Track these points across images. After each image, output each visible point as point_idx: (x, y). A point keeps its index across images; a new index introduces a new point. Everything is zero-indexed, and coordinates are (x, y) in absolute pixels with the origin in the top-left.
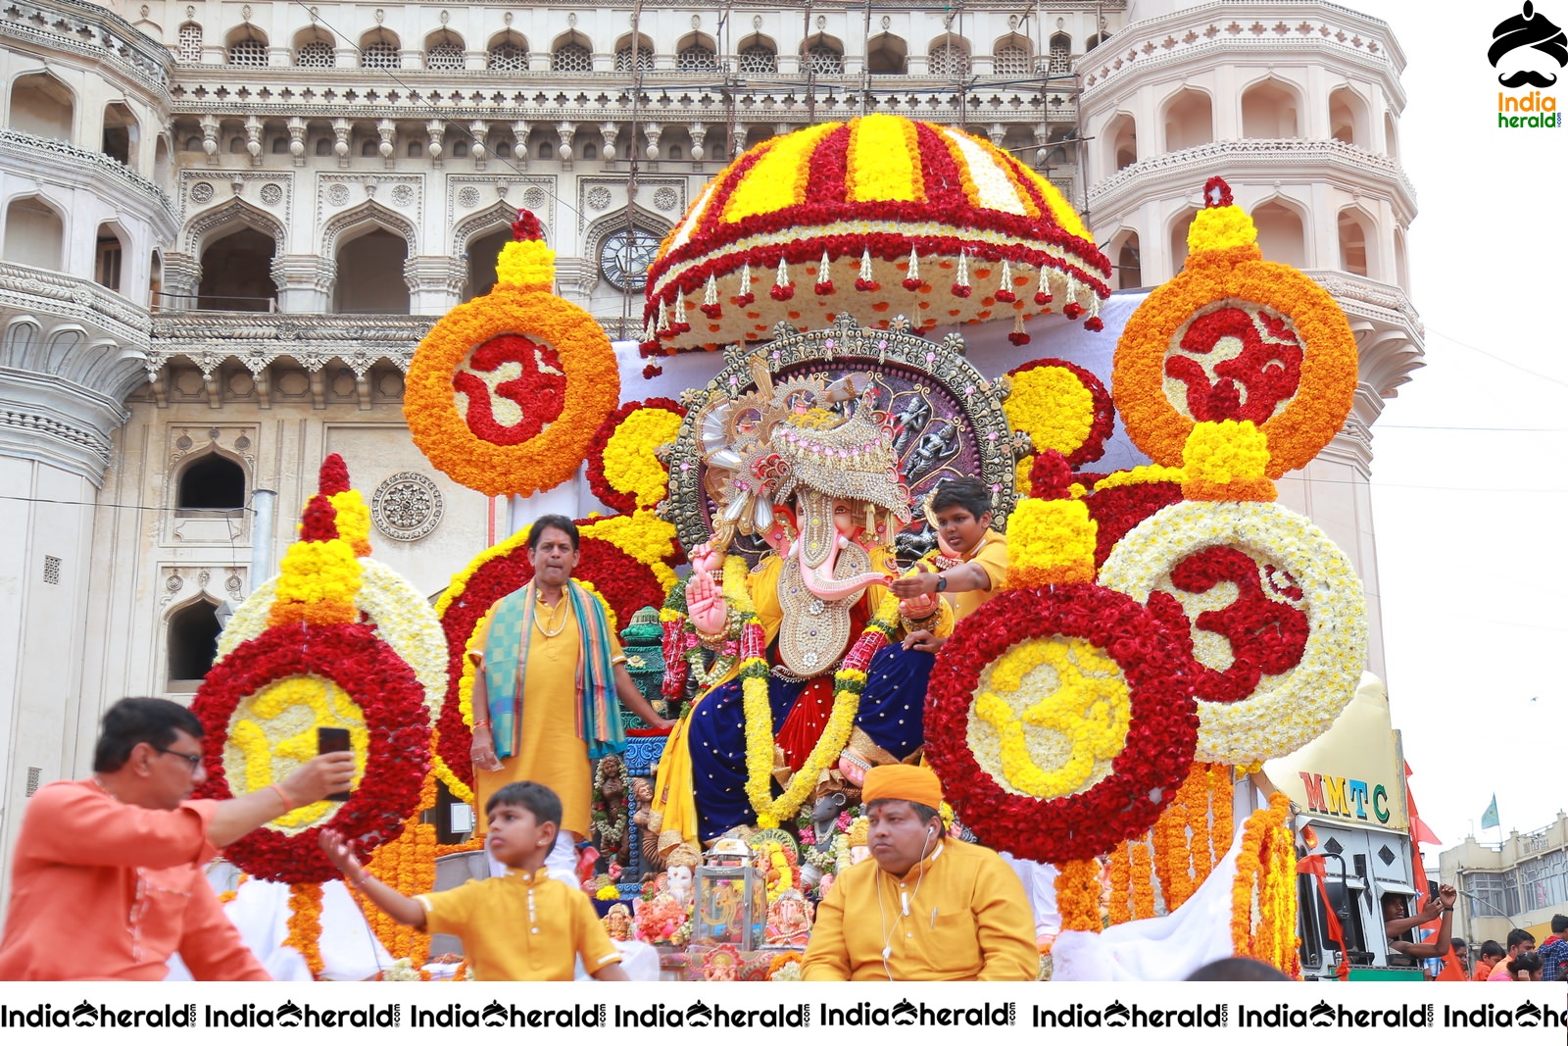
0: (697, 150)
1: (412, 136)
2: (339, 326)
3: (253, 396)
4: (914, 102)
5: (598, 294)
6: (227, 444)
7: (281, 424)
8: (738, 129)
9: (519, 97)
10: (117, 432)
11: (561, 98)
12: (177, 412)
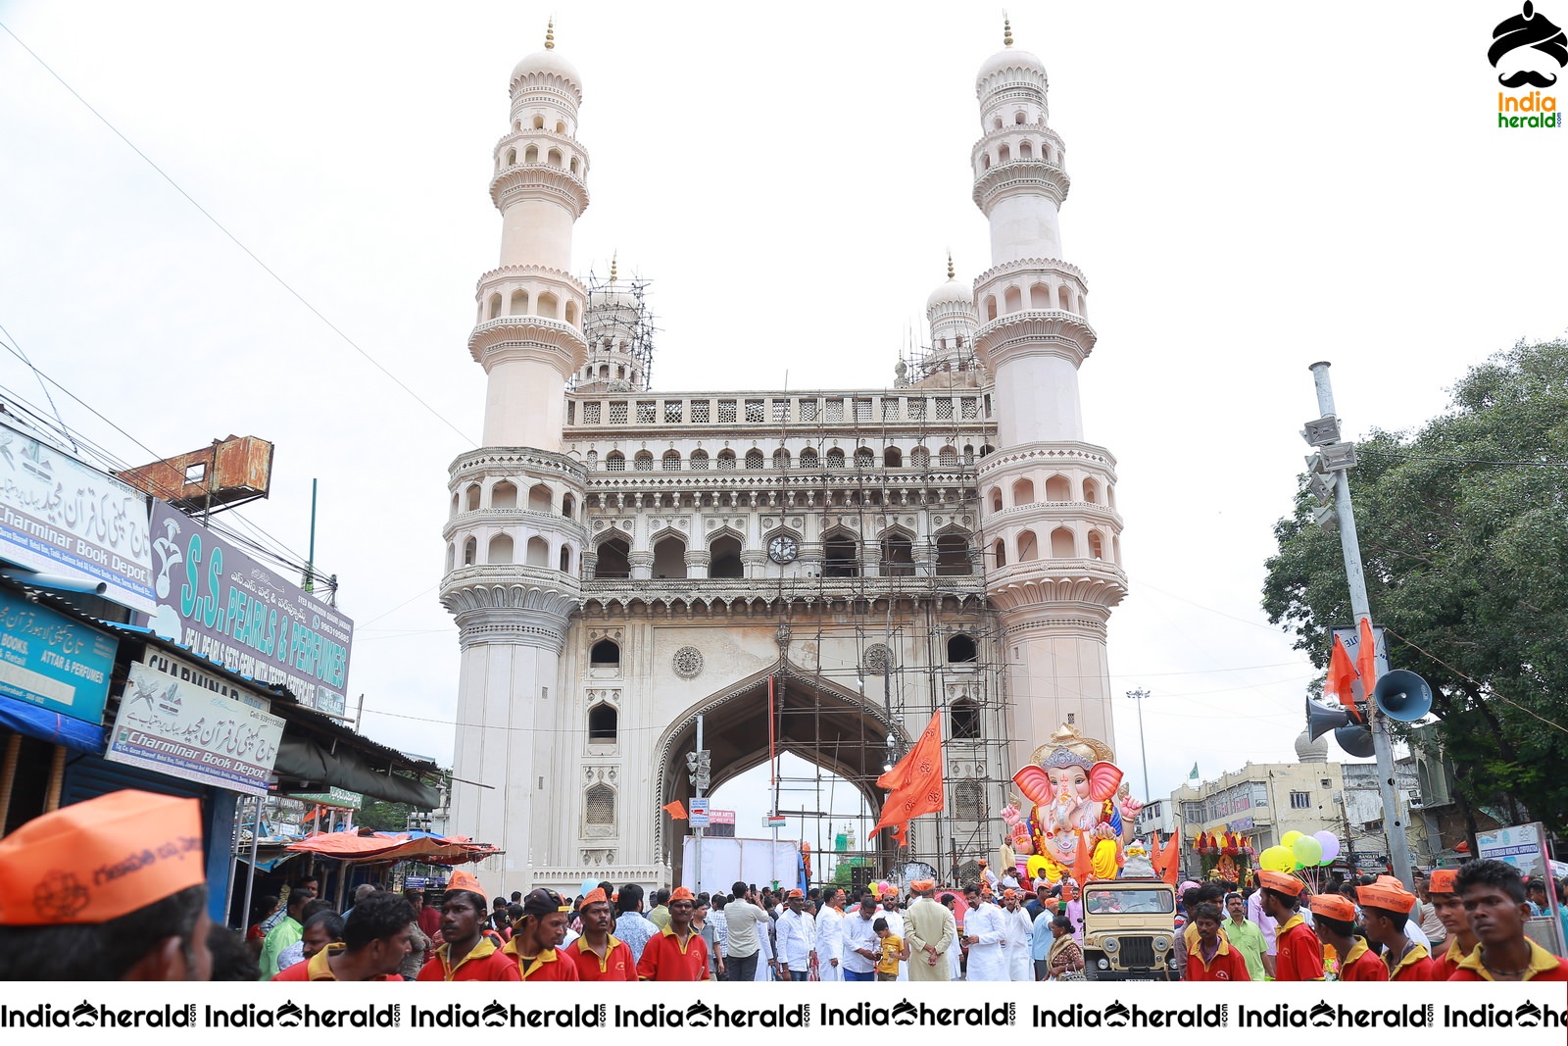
0: (811, 502)
1: (687, 498)
2: (659, 584)
3: (622, 615)
4: (905, 478)
5: (768, 565)
6: (611, 635)
7: (634, 627)
8: (829, 492)
9: (733, 481)
10: (566, 631)
11: (751, 481)
12: (590, 622)
